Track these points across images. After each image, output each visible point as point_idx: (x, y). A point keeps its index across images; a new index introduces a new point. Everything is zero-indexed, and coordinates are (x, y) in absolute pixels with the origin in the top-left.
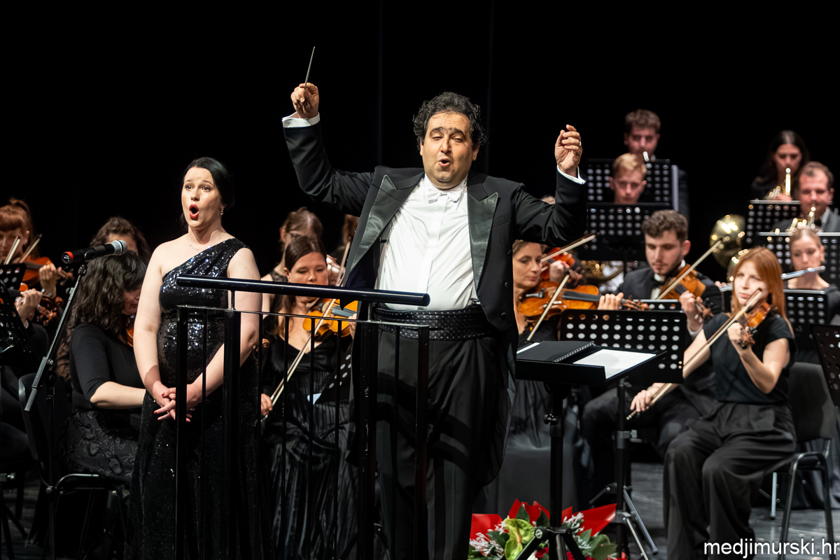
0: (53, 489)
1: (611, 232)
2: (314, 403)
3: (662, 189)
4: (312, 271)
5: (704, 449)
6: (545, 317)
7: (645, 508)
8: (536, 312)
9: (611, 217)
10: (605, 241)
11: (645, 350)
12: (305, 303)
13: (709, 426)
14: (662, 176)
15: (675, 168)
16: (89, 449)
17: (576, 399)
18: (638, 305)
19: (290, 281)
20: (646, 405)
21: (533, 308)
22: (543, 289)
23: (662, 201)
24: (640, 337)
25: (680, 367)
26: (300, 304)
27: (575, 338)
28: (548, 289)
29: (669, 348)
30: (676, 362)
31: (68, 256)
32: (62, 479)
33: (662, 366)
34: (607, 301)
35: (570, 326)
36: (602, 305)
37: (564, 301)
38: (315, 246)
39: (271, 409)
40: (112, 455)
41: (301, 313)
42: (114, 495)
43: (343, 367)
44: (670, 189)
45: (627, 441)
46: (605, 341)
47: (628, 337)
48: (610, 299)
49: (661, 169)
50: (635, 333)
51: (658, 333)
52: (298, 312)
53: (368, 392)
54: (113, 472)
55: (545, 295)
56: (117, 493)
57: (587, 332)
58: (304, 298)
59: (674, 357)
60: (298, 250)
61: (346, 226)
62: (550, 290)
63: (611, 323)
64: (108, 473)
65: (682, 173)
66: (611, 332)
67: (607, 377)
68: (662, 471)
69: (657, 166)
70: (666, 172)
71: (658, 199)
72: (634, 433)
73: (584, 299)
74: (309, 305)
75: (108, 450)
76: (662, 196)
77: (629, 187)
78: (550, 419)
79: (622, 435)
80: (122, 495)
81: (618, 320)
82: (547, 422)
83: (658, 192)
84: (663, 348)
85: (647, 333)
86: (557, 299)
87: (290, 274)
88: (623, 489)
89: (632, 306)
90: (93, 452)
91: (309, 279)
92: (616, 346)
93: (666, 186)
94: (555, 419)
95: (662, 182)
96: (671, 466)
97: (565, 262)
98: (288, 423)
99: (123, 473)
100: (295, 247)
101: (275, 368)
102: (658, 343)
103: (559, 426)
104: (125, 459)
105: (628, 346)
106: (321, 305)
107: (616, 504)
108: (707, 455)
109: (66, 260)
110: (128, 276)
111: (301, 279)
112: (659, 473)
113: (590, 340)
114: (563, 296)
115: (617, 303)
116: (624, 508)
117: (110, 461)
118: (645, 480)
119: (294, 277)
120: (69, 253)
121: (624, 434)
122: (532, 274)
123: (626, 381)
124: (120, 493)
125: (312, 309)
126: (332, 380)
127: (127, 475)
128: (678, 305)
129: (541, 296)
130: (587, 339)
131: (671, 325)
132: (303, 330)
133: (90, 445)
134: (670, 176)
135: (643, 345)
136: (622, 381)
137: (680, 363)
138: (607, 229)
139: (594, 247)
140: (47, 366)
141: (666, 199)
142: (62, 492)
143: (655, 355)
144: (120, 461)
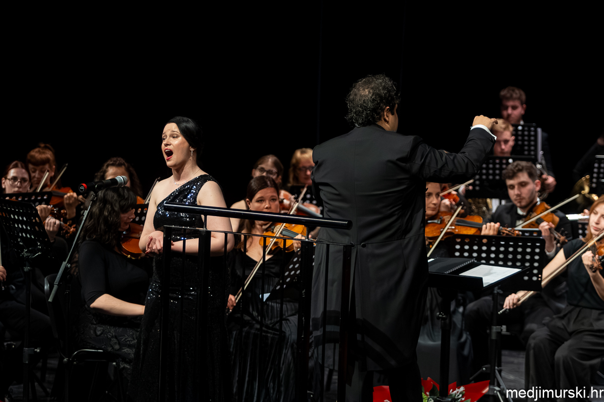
0: (68, 360)
1: (491, 177)
2: (264, 300)
3: (529, 146)
4: (267, 202)
5: (556, 340)
6: (442, 238)
7: (511, 384)
8: (435, 234)
9: (491, 166)
10: (486, 183)
11: (514, 266)
12: (261, 225)
13: (560, 323)
14: (529, 136)
15: (539, 130)
16: (95, 332)
17: (462, 301)
18: (512, 231)
19: (251, 209)
20: (514, 304)
21: (432, 231)
22: (441, 217)
23: (529, 154)
24: (510, 256)
25: (540, 279)
26: (258, 226)
27: (462, 256)
28: (445, 217)
29: (532, 265)
30: (537, 275)
31: (83, 187)
32: (75, 353)
33: (526, 278)
34: (488, 228)
35: (458, 247)
36: (485, 230)
37: (457, 227)
38: (270, 183)
39: (235, 305)
40: (113, 336)
41: (258, 233)
42: (114, 366)
43: (287, 274)
44: (536, 146)
45: (499, 334)
46: (484, 259)
47: (501, 256)
48: (490, 226)
49: (529, 131)
50: (506, 253)
51: (524, 253)
52: (256, 232)
53: (304, 293)
54: (113, 348)
55: (442, 222)
56: (116, 364)
57: (471, 251)
58: (261, 222)
59: (535, 271)
60: (257, 186)
61: (291, 169)
62: (446, 218)
63: (489, 245)
64: (110, 349)
65: (545, 135)
66: (488, 252)
67: (484, 286)
68: (524, 356)
69: (526, 128)
70: (532, 133)
71: (526, 153)
72: (504, 327)
73: (471, 226)
74: (264, 227)
75: (110, 332)
76: (529, 150)
77: (502, 143)
78: (441, 316)
79: (495, 329)
80: (119, 366)
81: (494, 243)
82: (438, 318)
83: (526, 148)
84: (527, 264)
85: (515, 253)
86: (451, 225)
87: (251, 204)
88: (495, 369)
89: (507, 232)
90: (99, 333)
91: (265, 207)
92: (492, 262)
93: (532, 143)
94: (444, 316)
95: (529, 141)
96: (532, 352)
97: (452, 200)
98: (244, 315)
99: (120, 349)
100: (256, 183)
101: (237, 273)
102: (523, 261)
103: (448, 321)
104: (122, 338)
105: (501, 263)
106: (273, 227)
107: (489, 381)
108: (559, 346)
109: (82, 190)
110: (123, 203)
111: (259, 207)
112: (523, 358)
113: (473, 257)
114: (456, 223)
115: (496, 229)
116: (496, 384)
117: (111, 340)
118: (512, 363)
119: (254, 205)
120: (84, 185)
122: (432, 206)
123: (499, 289)
124: (118, 364)
125: (267, 230)
126: (278, 284)
127: (123, 351)
128: (540, 233)
129: (439, 222)
130: (470, 257)
131: (533, 247)
132: (259, 245)
133: (96, 328)
134: (536, 136)
135: (512, 262)
136: (496, 288)
137: (540, 276)
138: (487, 174)
139: (477, 188)
140: (66, 268)
141: (532, 153)
142: (75, 363)
143: (520, 270)
144: (118, 340)
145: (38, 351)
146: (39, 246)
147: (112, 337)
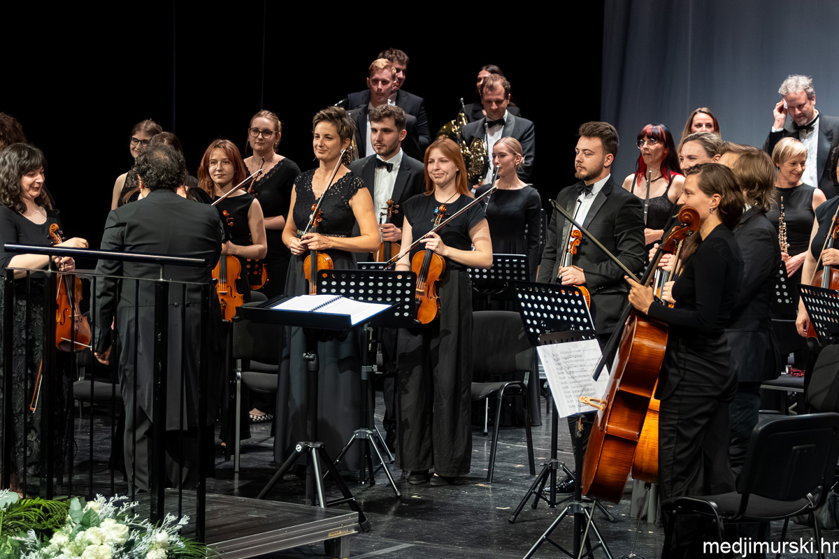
24: (380, 292)
25: (411, 314)
27: (329, 292)
29: (403, 300)
30: (408, 310)
33: (397, 314)
35: (324, 282)
46: (352, 295)
47: (370, 292)
50: (376, 288)
51: (394, 288)
57: (338, 287)
59: (407, 307)
63: (357, 280)
66: (357, 288)
72: (373, 368)
78: (307, 356)
81: (362, 278)
84: (398, 300)
85: (385, 288)
92: (361, 298)
94: (311, 357)
102: (394, 296)
105: (370, 299)
116: (368, 426)
121: (367, 368)
123: (369, 326)
131: (404, 281)
135: (382, 298)
136: (366, 325)
137: (411, 311)
143: (391, 305)
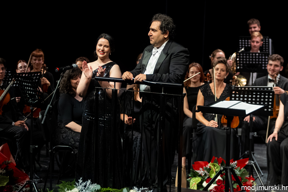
0: (51, 151)
1: (248, 62)
7: (259, 160)
9: (248, 57)
10: (245, 65)
11: (260, 104)
15: (270, 40)
23: (266, 51)
24: (258, 100)
25: (272, 110)
27: (235, 100)
29: (268, 104)
32: (54, 147)
33: (266, 110)
35: (233, 95)
44: (269, 47)
45: (253, 136)
46: (245, 101)
47: (254, 99)
50: (256, 98)
51: (264, 98)
53: (162, 118)
56: (73, 153)
59: (270, 107)
66: (248, 98)
67: (246, 114)
70: (267, 41)
71: (264, 50)
72: (255, 133)
75: (69, 136)
76: (266, 49)
79: (251, 134)
81: (250, 93)
83: (264, 48)
84: (266, 103)
85: (260, 98)
88: (251, 153)
90: (64, 137)
92: (250, 102)
93: (267, 46)
94: (228, 128)
99: (75, 143)
102: (264, 102)
103: (229, 130)
105: (254, 103)
107: (249, 158)
109: (57, 71)
113: (240, 100)
116: (252, 159)
117: (70, 139)
118: (259, 150)
120: (58, 68)
121: (252, 134)
128: (272, 88)
131: (269, 95)
133: (63, 135)
135: (259, 102)
138: (246, 61)
139: (241, 68)
140: (50, 108)
141: (267, 51)
142: (54, 152)
143: (263, 106)
144: (74, 139)
145: (37, 147)
146: (37, 97)
147: (71, 138)
